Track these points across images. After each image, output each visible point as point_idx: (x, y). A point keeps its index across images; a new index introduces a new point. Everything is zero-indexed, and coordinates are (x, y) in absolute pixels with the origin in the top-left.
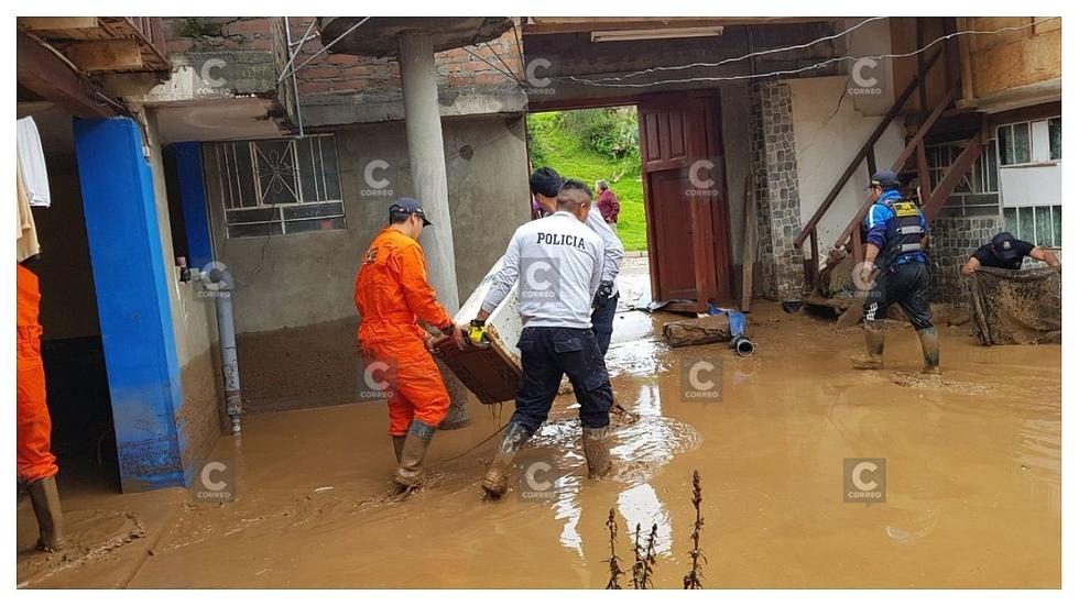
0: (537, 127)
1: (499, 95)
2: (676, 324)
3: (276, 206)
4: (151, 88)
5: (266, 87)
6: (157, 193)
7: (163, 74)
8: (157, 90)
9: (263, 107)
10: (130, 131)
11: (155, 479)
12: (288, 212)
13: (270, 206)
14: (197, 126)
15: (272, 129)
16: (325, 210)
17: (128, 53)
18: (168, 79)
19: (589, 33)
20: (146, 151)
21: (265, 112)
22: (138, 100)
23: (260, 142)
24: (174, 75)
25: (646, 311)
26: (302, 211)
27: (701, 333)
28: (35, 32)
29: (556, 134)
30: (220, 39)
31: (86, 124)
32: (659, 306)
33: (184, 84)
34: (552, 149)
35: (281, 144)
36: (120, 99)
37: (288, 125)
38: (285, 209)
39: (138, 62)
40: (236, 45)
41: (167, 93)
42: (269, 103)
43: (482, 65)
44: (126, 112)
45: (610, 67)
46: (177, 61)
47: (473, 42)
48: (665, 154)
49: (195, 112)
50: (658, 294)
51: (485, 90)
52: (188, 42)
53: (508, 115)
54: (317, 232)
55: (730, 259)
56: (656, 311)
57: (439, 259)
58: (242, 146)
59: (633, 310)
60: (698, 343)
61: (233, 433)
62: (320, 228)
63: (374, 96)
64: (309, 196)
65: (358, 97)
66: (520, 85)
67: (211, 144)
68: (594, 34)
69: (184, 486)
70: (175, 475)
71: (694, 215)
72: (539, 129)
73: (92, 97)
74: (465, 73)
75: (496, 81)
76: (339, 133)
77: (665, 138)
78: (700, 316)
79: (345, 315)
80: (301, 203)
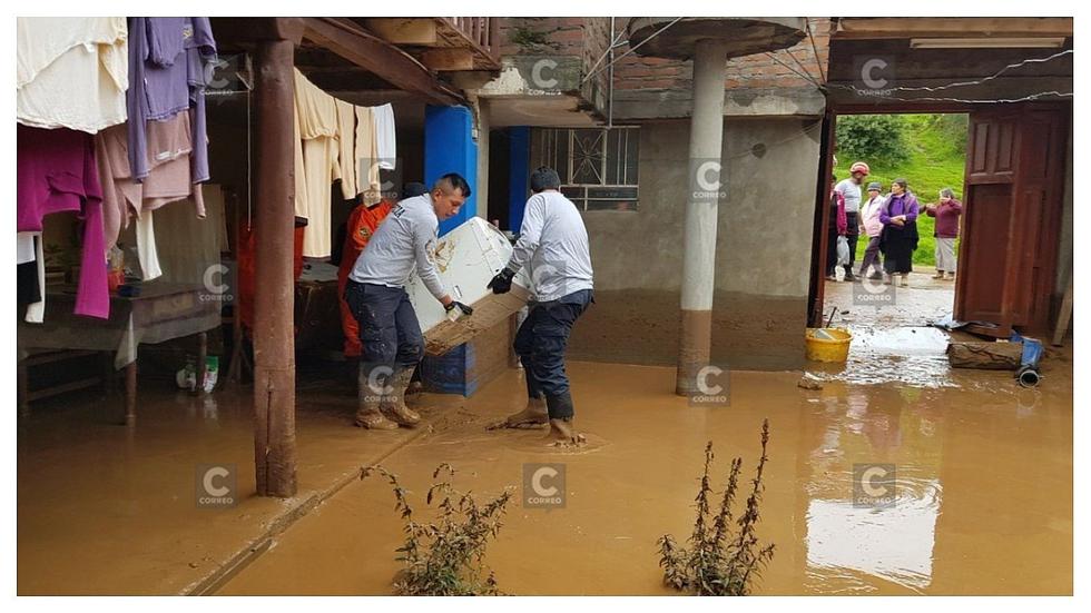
0: (905, 125)
1: (797, 98)
2: (963, 343)
3: (583, 186)
4: (484, 84)
5: (571, 86)
6: (479, 167)
7: (495, 73)
8: (489, 85)
9: (572, 102)
10: (464, 117)
11: (446, 385)
12: (592, 193)
13: (577, 185)
14: (525, 114)
15: (584, 120)
16: (621, 192)
17: (463, 59)
18: (498, 76)
19: (909, 40)
20: (475, 133)
21: (573, 106)
22: (474, 93)
23: (579, 130)
24: (502, 74)
25: (944, 329)
26: (604, 192)
27: (988, 357)
28: (395, 44)
29: (929, 135)
30: (542, 45)
31: (434, 109)
32: (958, 325)
33: (510, 82)
34: (921, 150)
35: (596, 133)
36: (462, 92)
37: (598, 116)
38: (590, 190)
39: (470, 66)
40: (554, 51)
41: (495, 88)
42: (576, 100)
43: (784, 70)
44: (466, 102)
45: (946, 72)
46: (507, 63)
47: (772, 48)
48: (992, 167)
49: (519, 103)
50: (960, 313)
51: (783, 92)
52: (518, 47)
53: (804, 118)
54: (615, 211)
55: (1054, 287)
56: (956, 330)
57: (700, 245)
58: (564, 131)
59: (930, 326)
60: (983, 367)
61: (518, 368)
62: (615, 208)
63: (678, 95)
64: (610, 180)
65: (664, 95)
66: (820, 89)
67: (540, 128)
68: (914, 41)
69: (465, 395)
70: (460, 386)
71: (1011, 235)
72: (907, 128)
73: (435, 89)
74: (767, 76)
75: (796, 84)
76: (646, 125)
77: (993, 151)
78: (998, 341)
79: (626, 287)
80: (604, 185)
